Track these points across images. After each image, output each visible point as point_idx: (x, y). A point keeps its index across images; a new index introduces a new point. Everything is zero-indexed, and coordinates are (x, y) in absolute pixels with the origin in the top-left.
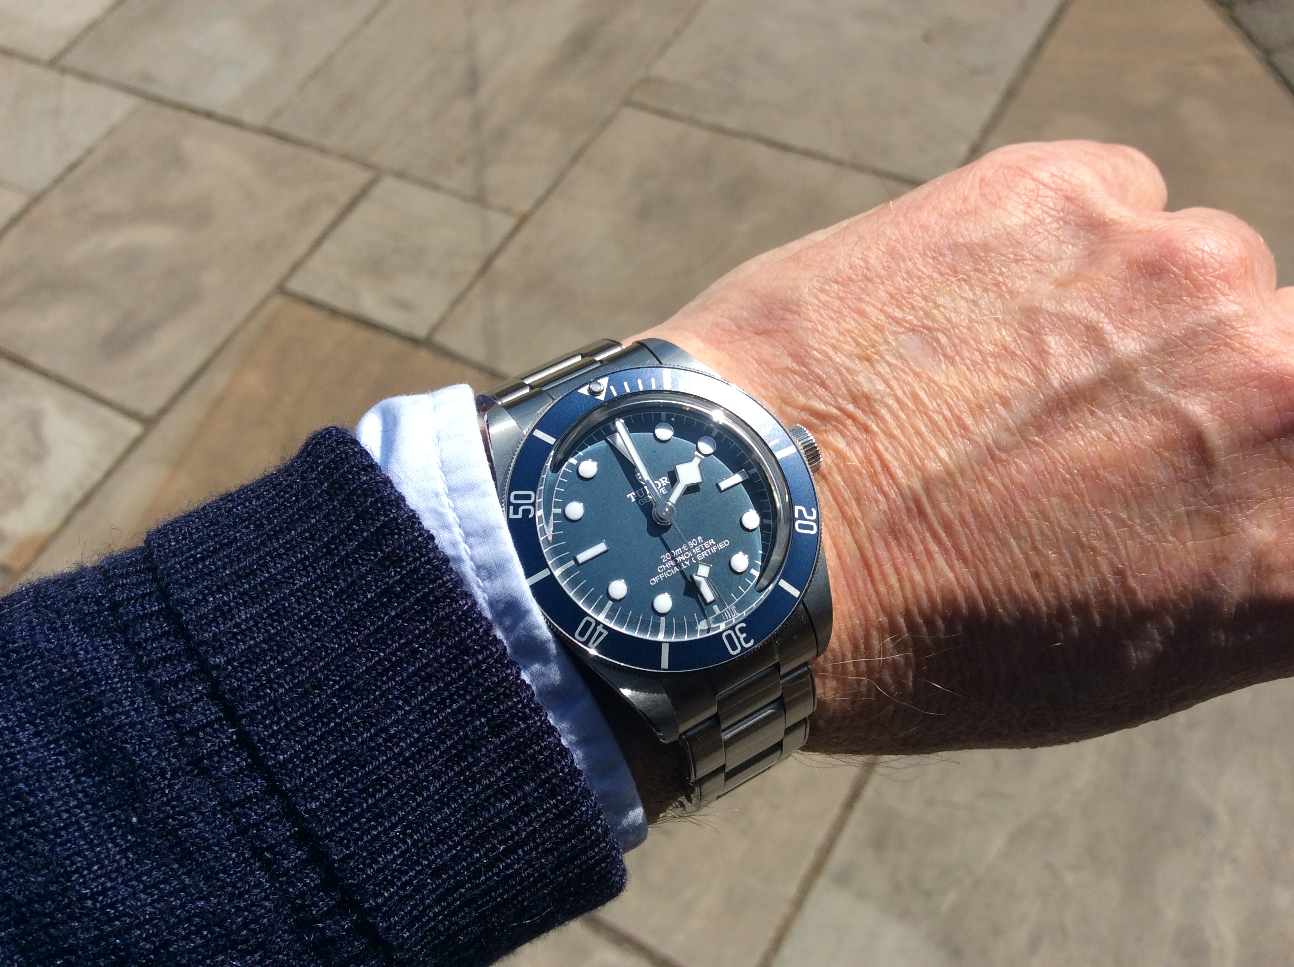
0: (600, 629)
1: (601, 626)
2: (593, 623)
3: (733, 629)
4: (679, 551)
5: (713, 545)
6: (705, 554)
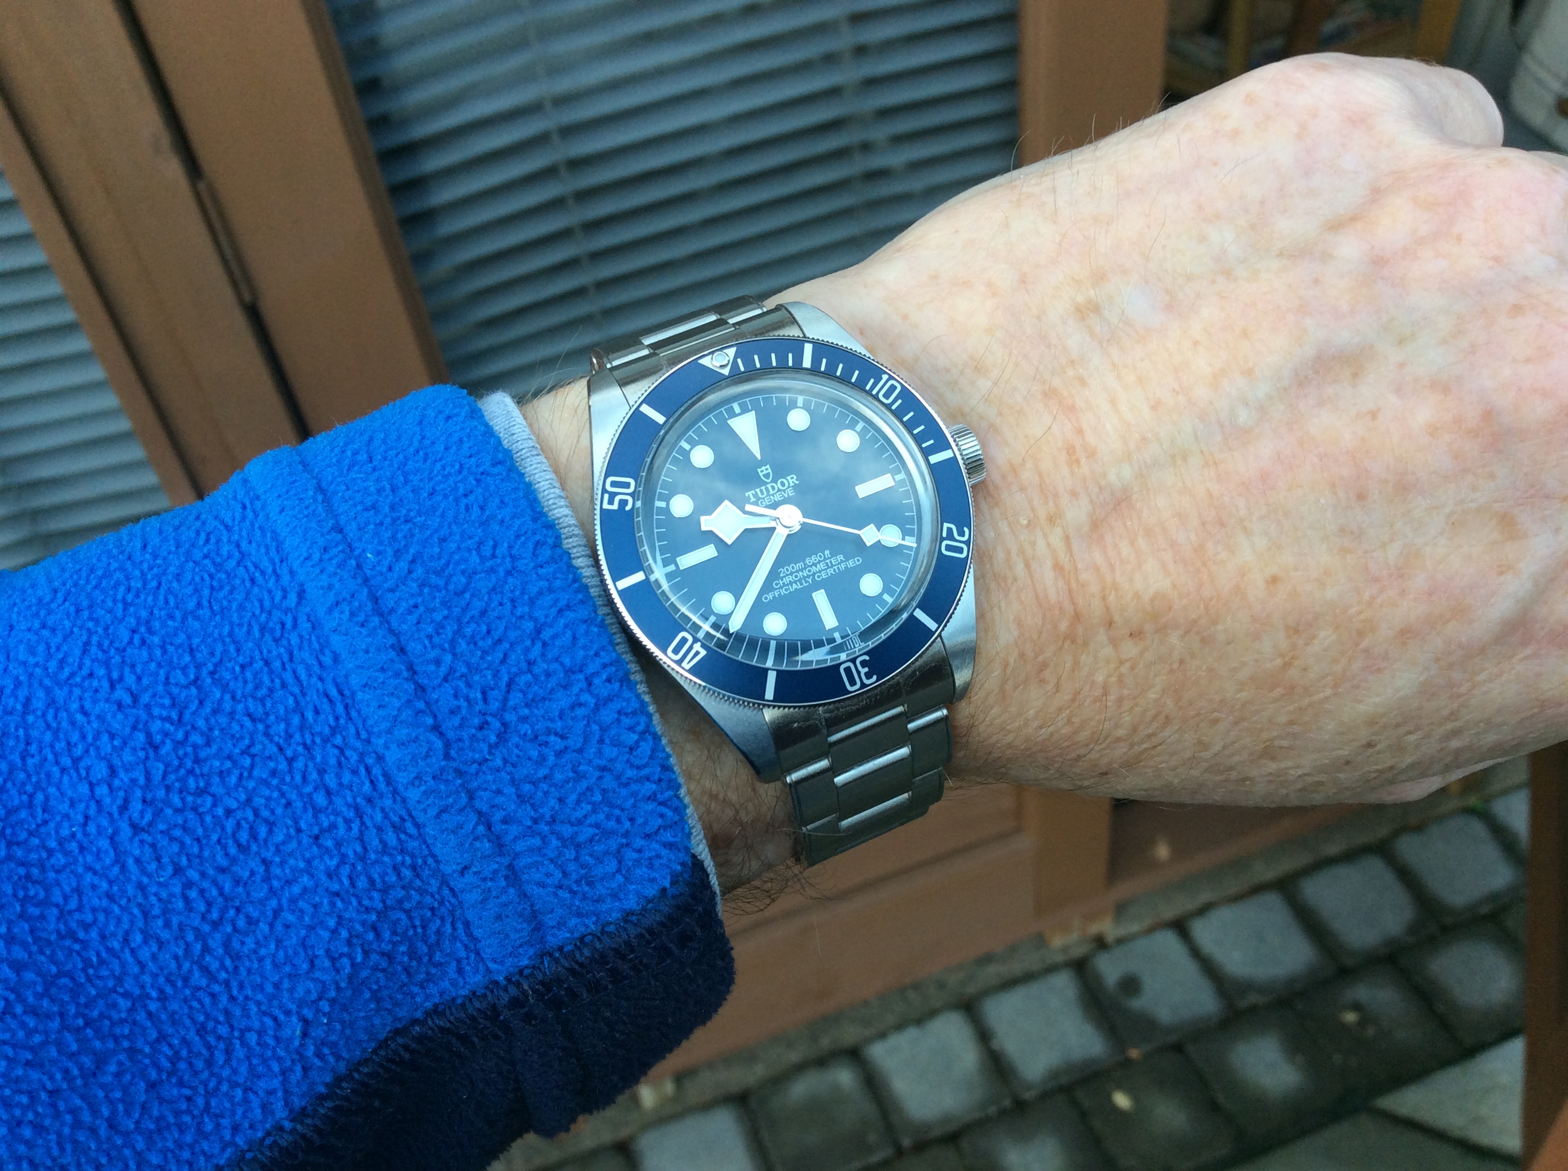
0: (697, 647)
1: (699, 644)
2: (690, 639)
3: (853, 661)
4: (800, 565)
5: (842, 561)
6: (831, 571)
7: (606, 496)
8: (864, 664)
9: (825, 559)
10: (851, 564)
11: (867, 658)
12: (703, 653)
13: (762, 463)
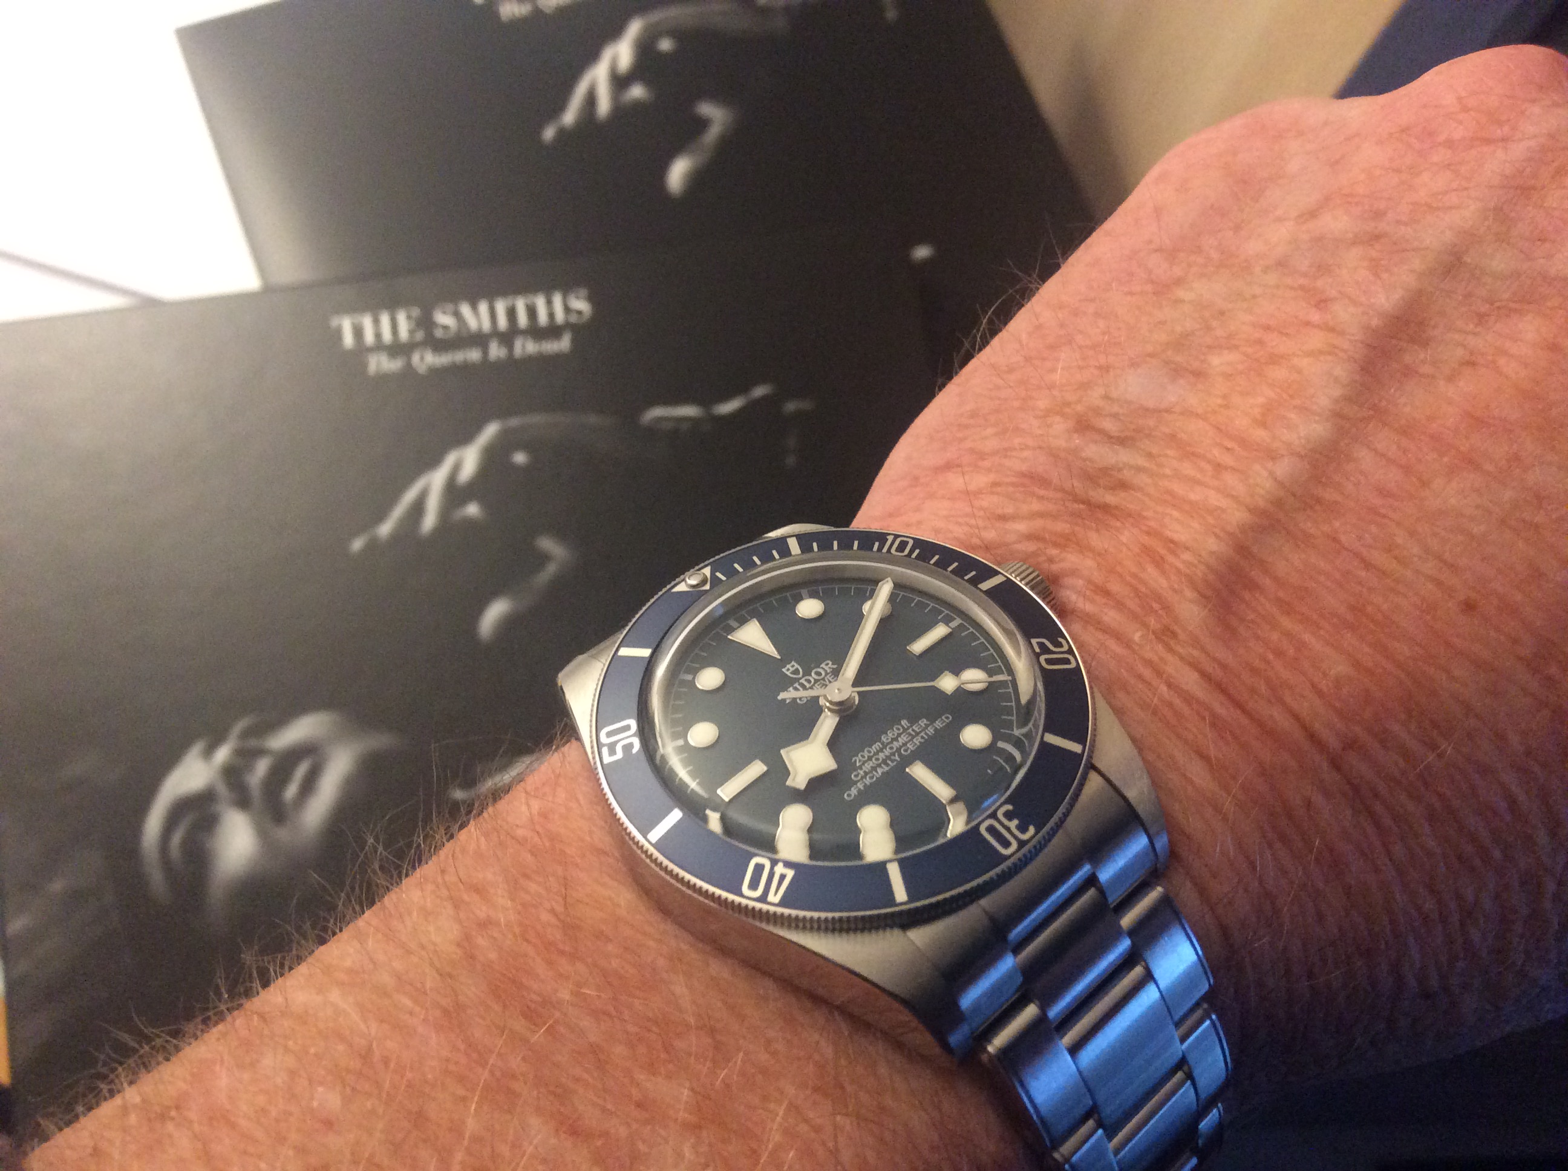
0: (780, 869)
1: (780, 865)
2: (767, 864)
3: (993, 815)
4: (877, 746)
5: (927, 726)
6: (917, 741)
7: (605, 750)
8: (1009, 815)
9: (905, 730)
10: (938, 724)
11: (1010, 807)
12: (790, 874)
13: (783, 662)
